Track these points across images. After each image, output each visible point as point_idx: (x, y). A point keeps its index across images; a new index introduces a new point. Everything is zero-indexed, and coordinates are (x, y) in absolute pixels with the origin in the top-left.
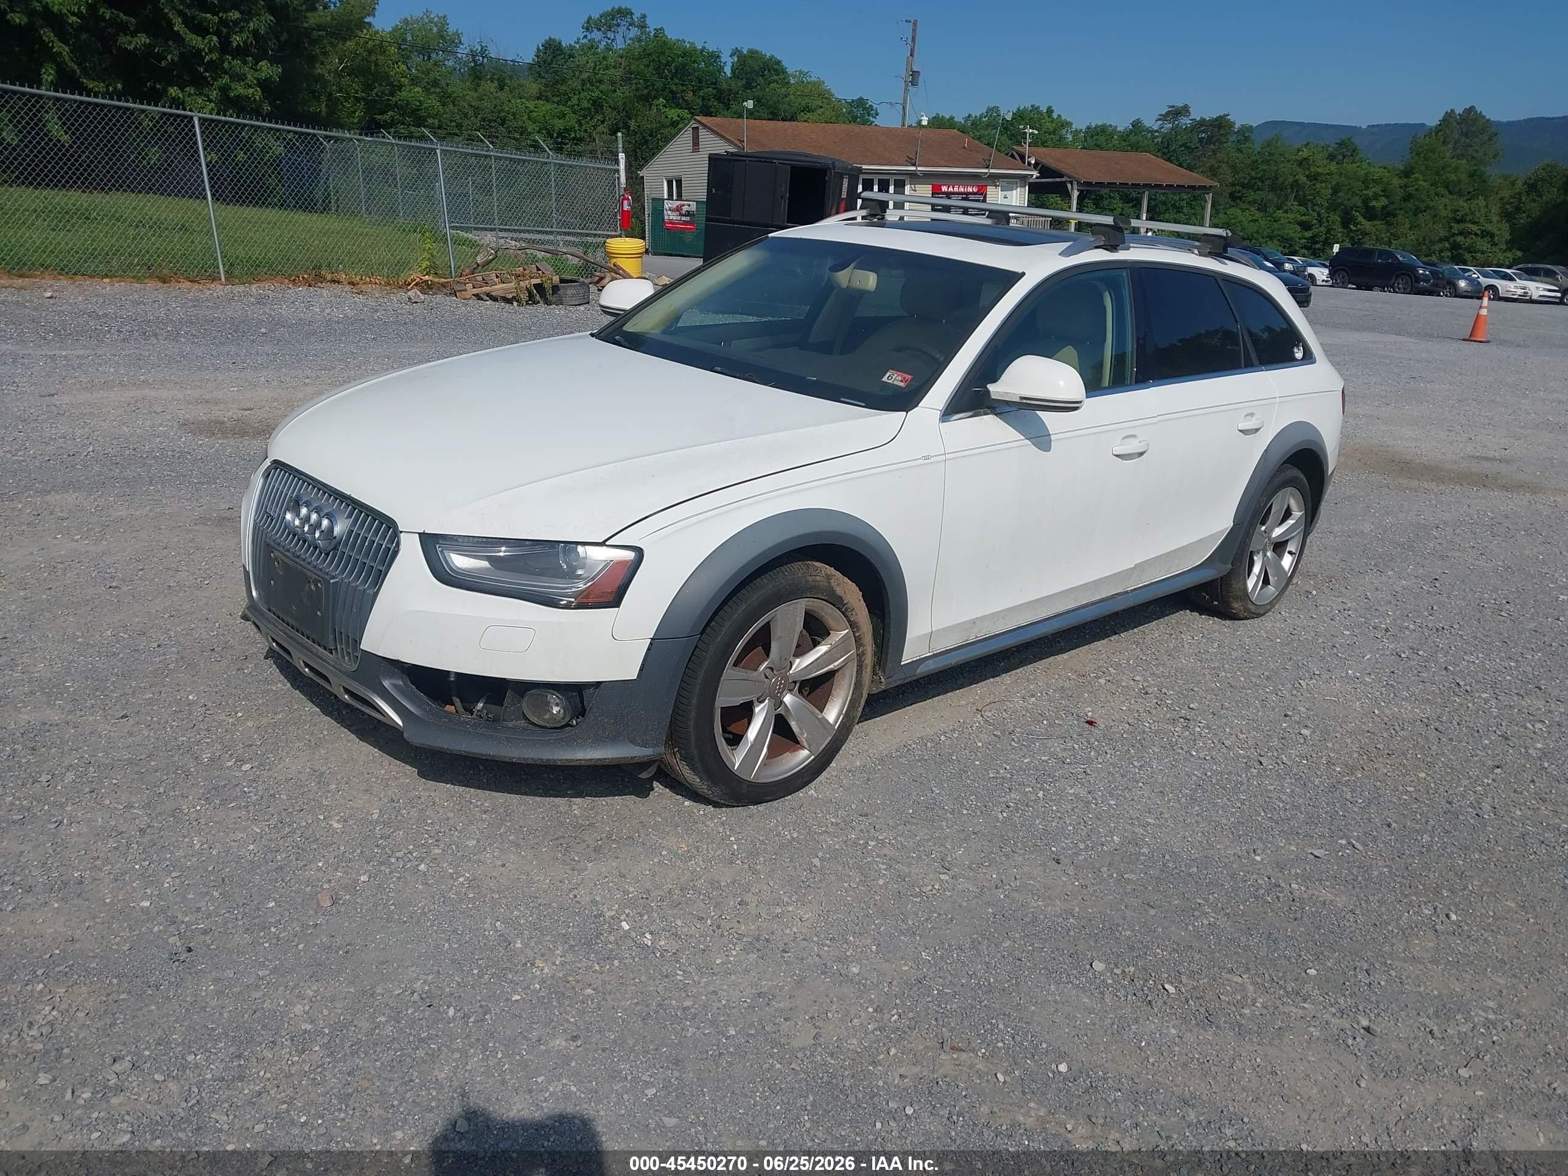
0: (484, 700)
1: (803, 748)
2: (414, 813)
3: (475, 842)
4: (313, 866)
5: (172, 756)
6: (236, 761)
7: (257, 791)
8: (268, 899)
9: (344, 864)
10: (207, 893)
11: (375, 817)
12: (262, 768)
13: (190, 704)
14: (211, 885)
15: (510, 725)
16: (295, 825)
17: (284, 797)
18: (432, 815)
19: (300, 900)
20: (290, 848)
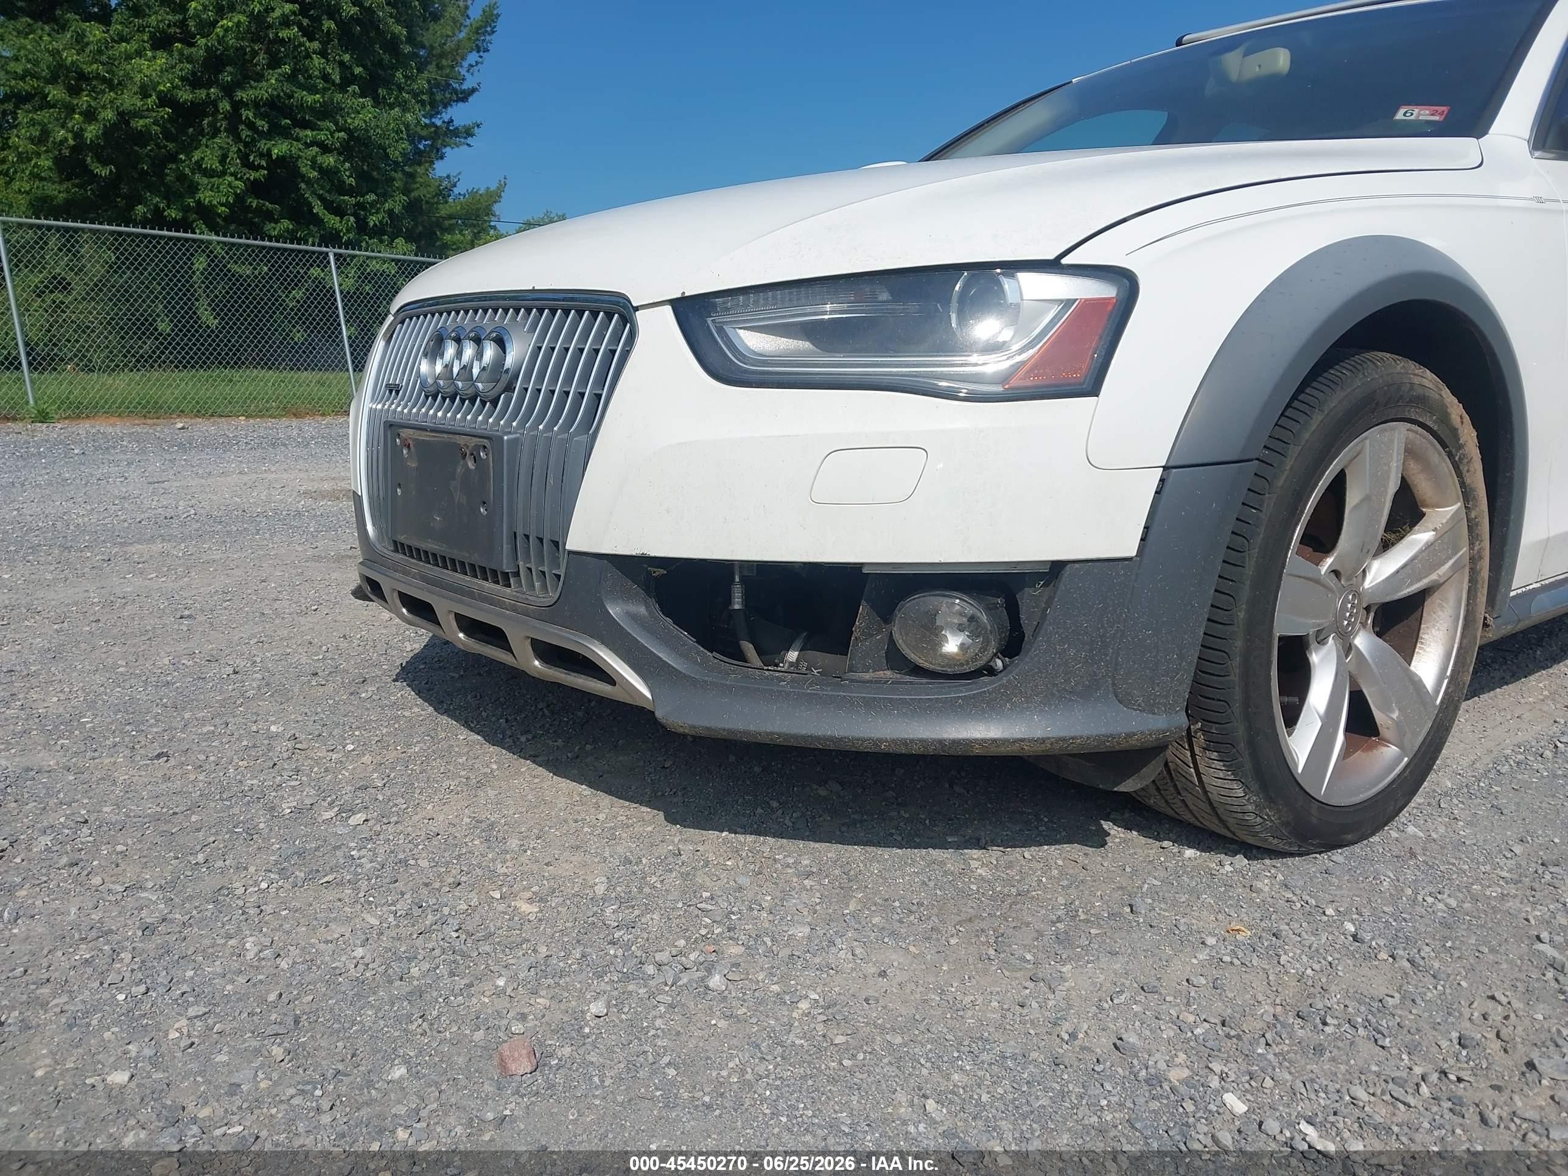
0: (798, 643)
1: (1385, 742)
2: (673, 879)
3: (807, 930)
4: (487, 987)
5: (230, 807)
6: (340, 812)
7: (375, 855)
8: (390, 1059)
9: (551, 981)
10: (257, 1052)
11: (600, 890)
12: (385, 820)
13: (272, 737)
14: (269, 1031)
15: (867, 676)
16: (446, 910)
17: (424, 863)
18: (708, 883)
19: (461, 1061)
20: (437, 952)
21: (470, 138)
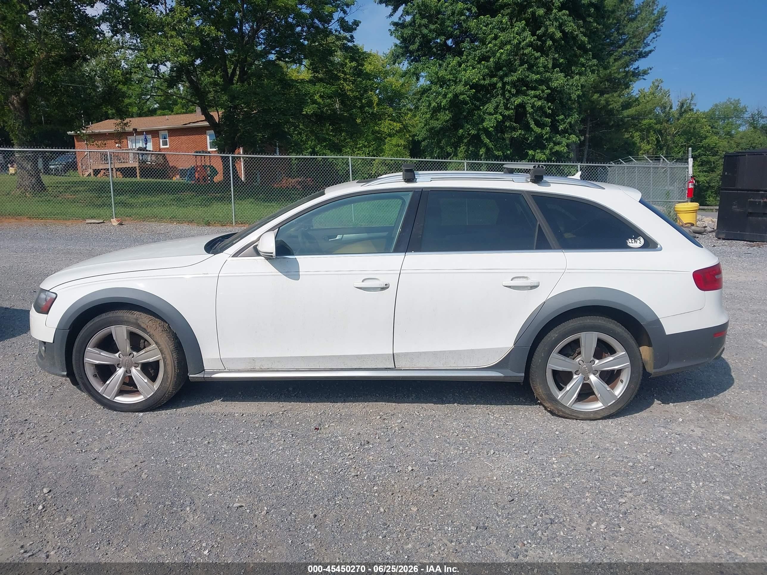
21: (646, 76)
